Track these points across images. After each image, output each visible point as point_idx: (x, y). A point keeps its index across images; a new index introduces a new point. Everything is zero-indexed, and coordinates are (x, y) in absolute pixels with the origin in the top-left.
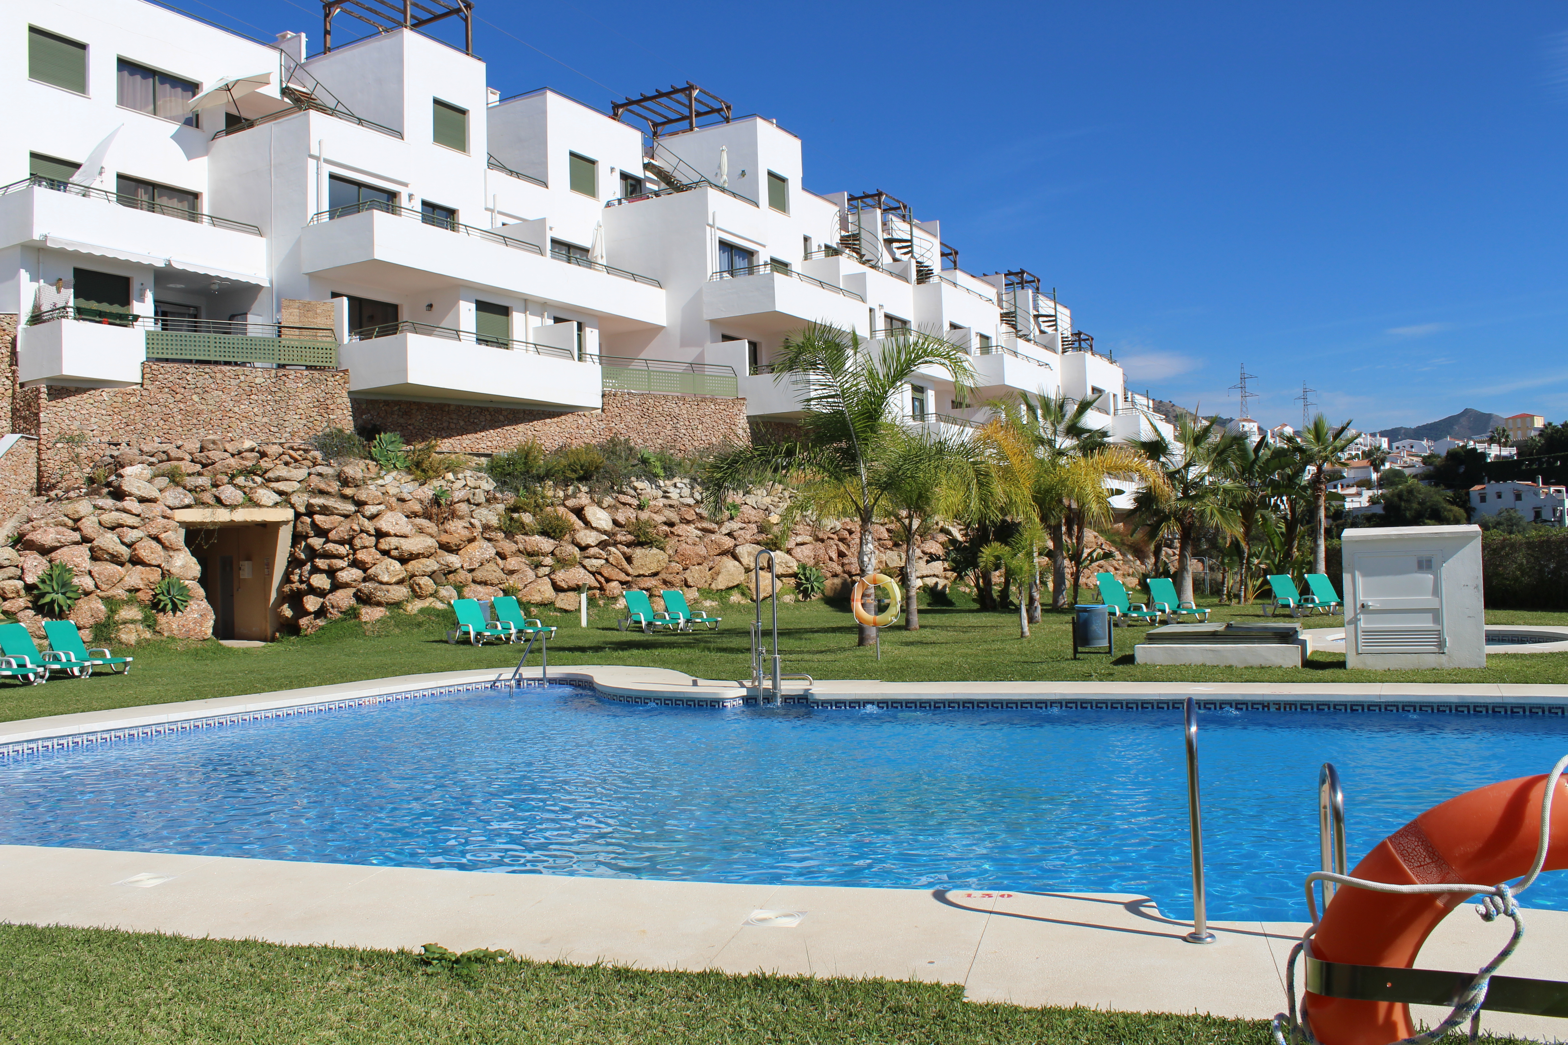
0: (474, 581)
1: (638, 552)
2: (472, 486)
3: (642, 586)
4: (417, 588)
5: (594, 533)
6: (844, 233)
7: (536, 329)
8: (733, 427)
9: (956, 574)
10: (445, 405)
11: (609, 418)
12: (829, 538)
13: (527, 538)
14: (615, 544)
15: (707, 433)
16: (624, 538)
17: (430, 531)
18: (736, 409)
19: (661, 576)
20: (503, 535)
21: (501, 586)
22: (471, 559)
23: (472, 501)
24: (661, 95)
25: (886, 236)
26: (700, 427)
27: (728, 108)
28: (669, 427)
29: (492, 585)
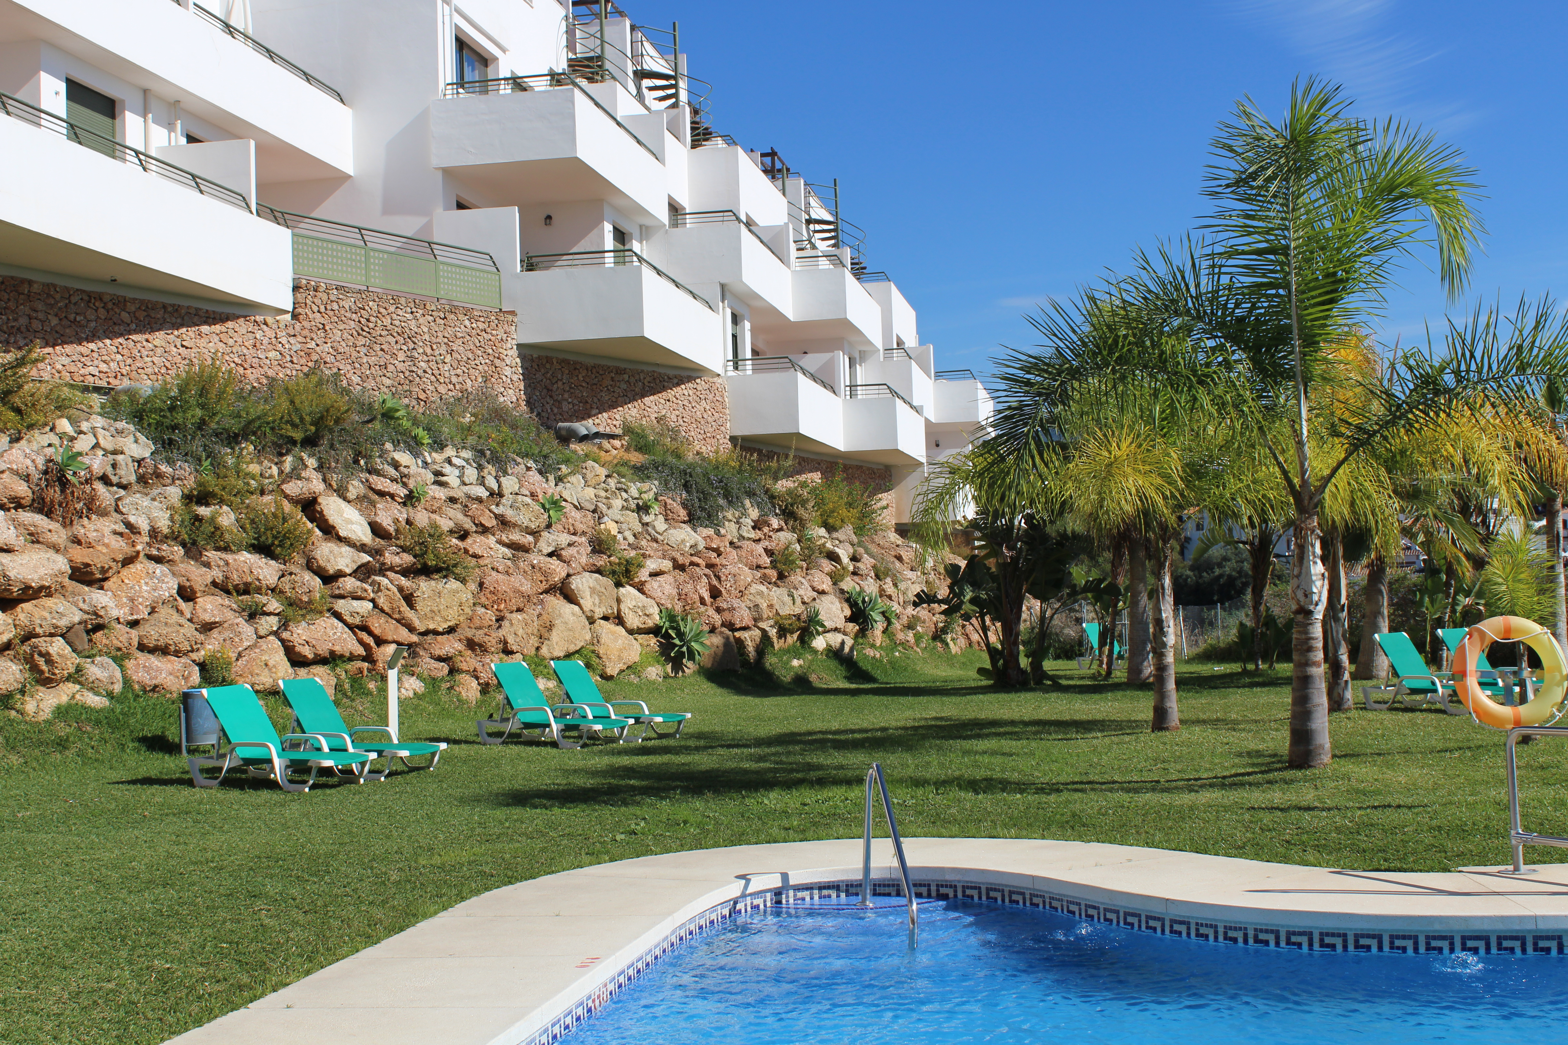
0: (142, 647)
1: (424, 587)
2: (110, 447)
3: (438, 652)
4: (41, 662)
5: (346, 549)
6: (571, 56)
8: (497, 362)
9: (857, 627)
10: (23, 281)
11: (306, 332)
12: (691, 564)
13: (229, 557)
14: (381, 571)
15: (459, 371)
16: (397, 560)
17: (54, 538)
18: (501, 331)
19: (464, 633)
20: (182, 551)
21: (194, 656)
22: (132, 600)
23: (115, 480)
26: (448, 359)
28: (401, 356)
29: (177, 653)
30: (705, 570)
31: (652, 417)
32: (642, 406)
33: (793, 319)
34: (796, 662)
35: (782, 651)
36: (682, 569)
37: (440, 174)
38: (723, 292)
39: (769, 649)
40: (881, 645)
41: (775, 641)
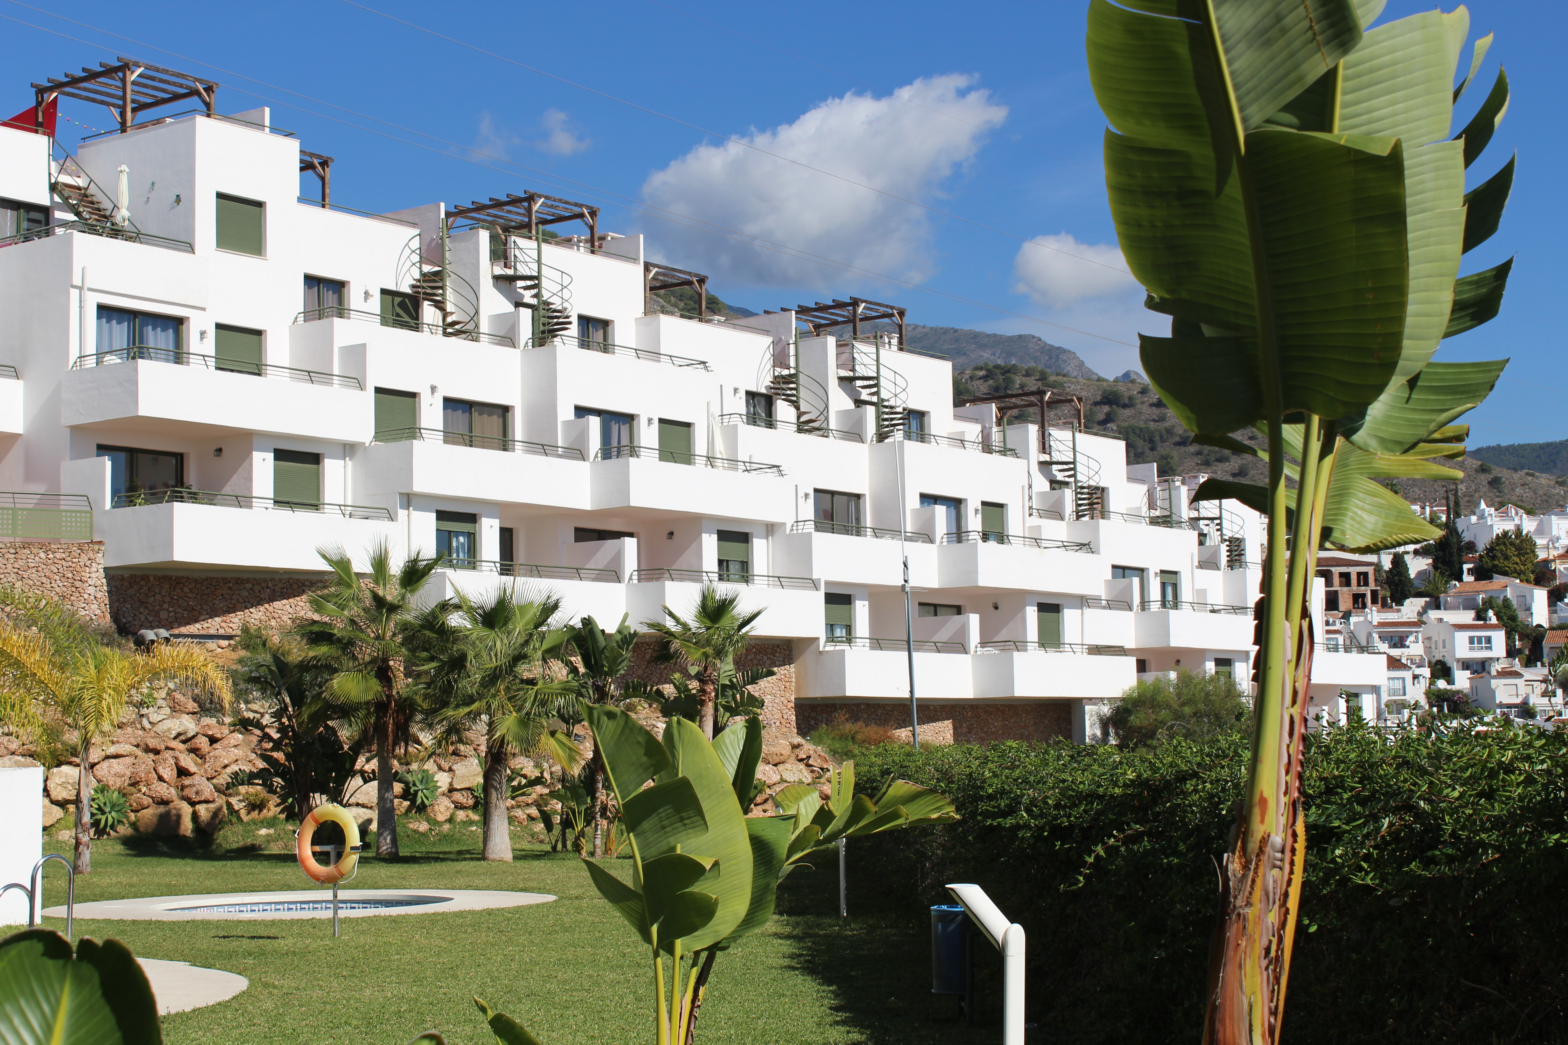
6: (425, 270)
8: (78, 584)
9: (408, 803)
12: (167, 748)
18: (84, 559)
24: (93, 76)
25: (499, 270)
27: (209, 89)
30: (177, 753)
31: (285, 618)
32: (271, 609)
33: (589, 509)
34: (263, 832)
35: (254, 822)
36: (157, 752)
37: (68, 430)
38: (409, 500)
39: (234, 820)
40: (450, 820)
41: (243, 813)
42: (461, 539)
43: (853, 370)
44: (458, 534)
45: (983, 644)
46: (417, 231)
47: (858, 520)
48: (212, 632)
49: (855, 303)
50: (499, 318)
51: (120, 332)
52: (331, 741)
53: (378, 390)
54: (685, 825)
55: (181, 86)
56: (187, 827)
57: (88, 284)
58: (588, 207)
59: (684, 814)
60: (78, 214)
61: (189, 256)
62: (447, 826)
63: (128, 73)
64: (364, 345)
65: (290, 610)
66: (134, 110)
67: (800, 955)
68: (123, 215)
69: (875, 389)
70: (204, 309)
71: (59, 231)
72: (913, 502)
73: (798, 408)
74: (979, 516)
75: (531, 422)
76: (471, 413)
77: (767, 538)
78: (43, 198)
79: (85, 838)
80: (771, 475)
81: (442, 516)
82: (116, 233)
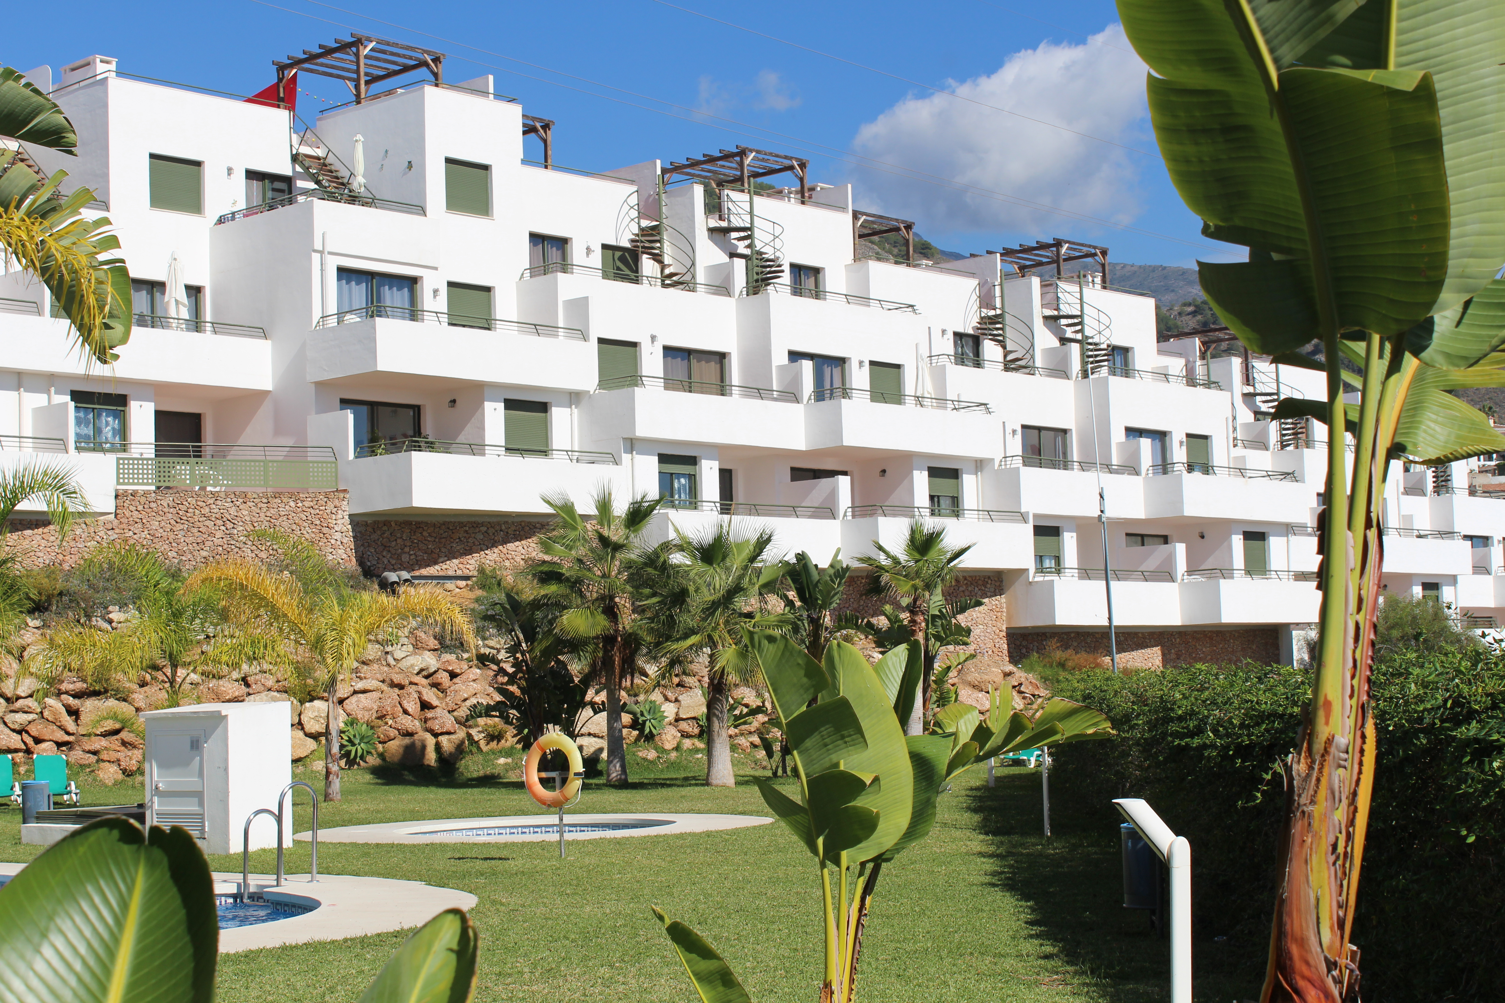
3: (87, 748)
6: (642, 225)
7: (37, 411)
8: (325, 530)
9: (637, 732)
11: (124, 526)
12: (411, 683)
14: (59, 693)
16: (71, 687)
18: (330, 506)
19: (124, 735)
24: (329, 52)
25: (714, 223)
27: (436, 60)
28: (219, 534)
30: (420, 688)
31: (518, 559)
32: (505, 551)
33: (804, 449)
34: (502, 761)
35: (493, 751)
36: (401, 687)
37: (313, 386)
38: (633, 444)
39: (474, 750)
40: (677, 748)
41: (482, 743)
42: (683, 481)
43: (1058, 309)
44: (679, 476)
45: (1190, 572)
46: (635, 188)
47: (1065, 454)
48: (451, 573)
49: (1058, 244)
50: (714, 269)
51: (359, 292)
52: (562, 675)
53: (601, 341)
54: (846, 742)
55: (411, 58)
56: (431, 757)
57: (328, 248)
58: (797, 159)
59: (845, 733)
60: (318, 182)
61: (421, 218)
62: (674, 754)
63: (361, 48)
64: (586, 299)
65: (523, 551)
66: (367, 83)
67: (1002, 873)
68: (359, 182)
69: (1079, 327)
70: (436, 269)
71: (301, 199)
72: (1118, 436)
73: (1004, 347)
74: (1184, 448)
75: (747, 367)
76: (689, 360)
77: (976, 474)
78: (285, 169)
79: (334, 768)
80: (979, 413)
81: (663, 459)
82: (353, 199)
